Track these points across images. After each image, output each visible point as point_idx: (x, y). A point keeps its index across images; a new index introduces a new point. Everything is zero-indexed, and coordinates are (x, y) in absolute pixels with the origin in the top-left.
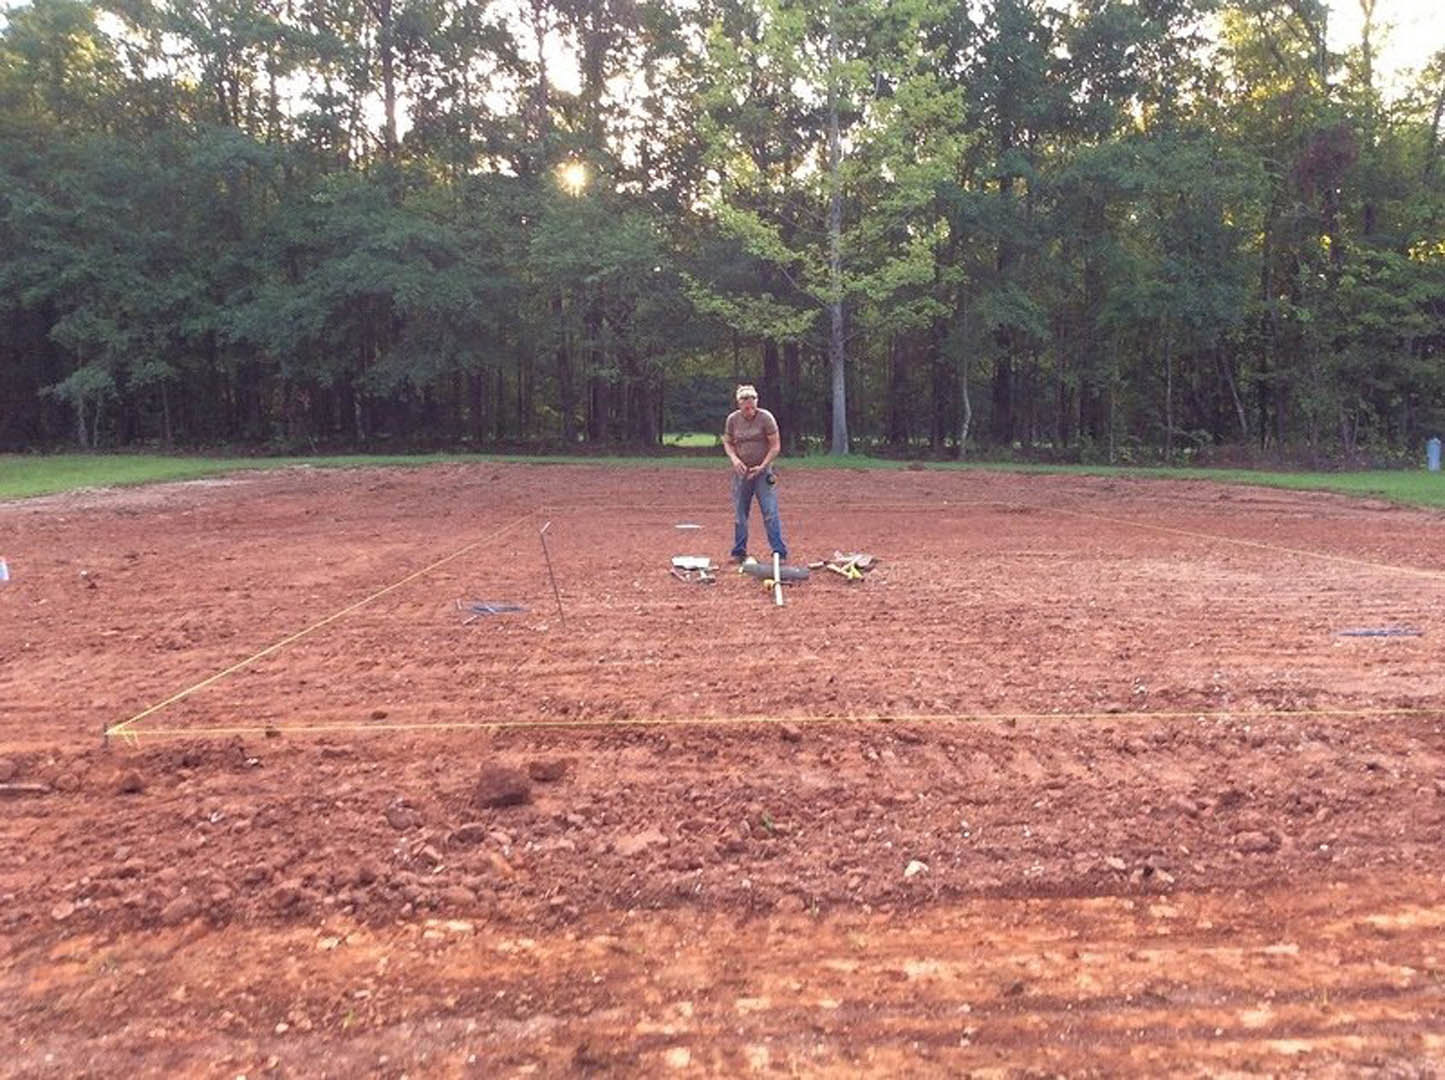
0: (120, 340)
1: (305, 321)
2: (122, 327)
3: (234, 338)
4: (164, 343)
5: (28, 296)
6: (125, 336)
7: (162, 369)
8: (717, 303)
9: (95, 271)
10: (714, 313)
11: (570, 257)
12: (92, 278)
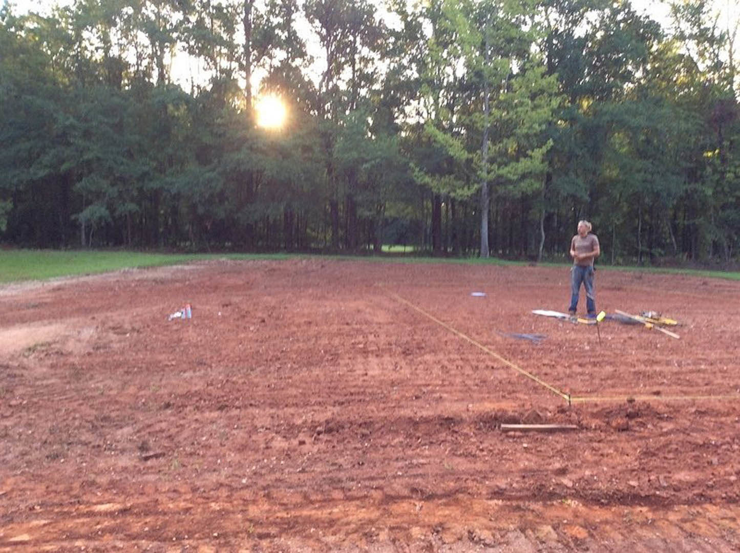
0: (113, 191)
1: (213, 184)
2: (113, 185)
3: (174, 191)
4: (135, 193)
5: (64, 167)
6: (116, 189)
7: (132, 207)
8: (427, 179)
9: (100, 155)
10: (425, 185)
11: (355, 154)
12: (99, 159)
